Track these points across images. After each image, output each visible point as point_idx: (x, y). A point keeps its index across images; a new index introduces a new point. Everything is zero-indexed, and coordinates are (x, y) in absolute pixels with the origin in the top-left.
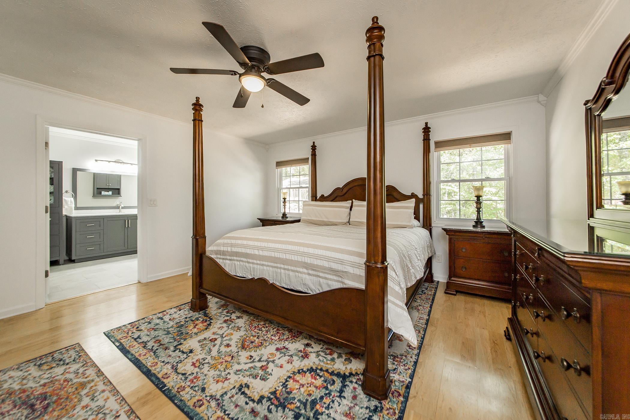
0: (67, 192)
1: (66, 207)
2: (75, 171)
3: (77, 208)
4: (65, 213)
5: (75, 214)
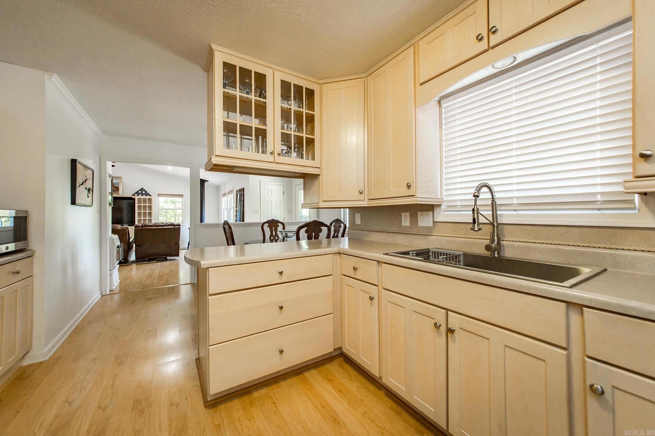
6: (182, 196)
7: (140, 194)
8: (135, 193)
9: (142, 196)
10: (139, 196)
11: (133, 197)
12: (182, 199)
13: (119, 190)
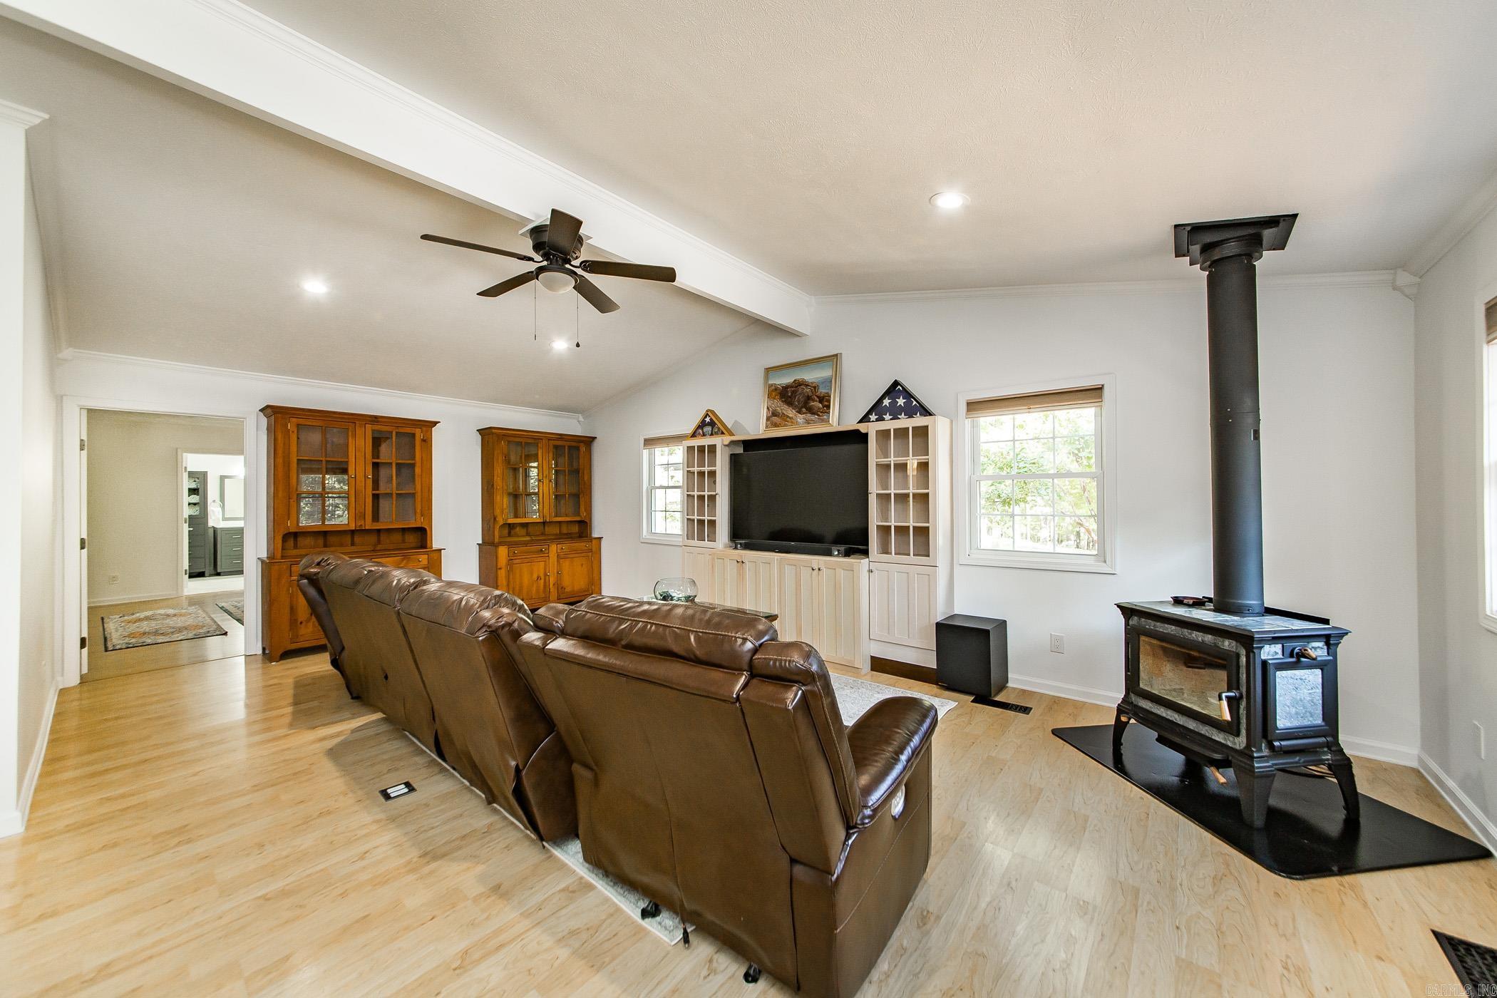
0: (214, 501)
1: (213, 518)
2: (223, 478)
3: (225, 519)
4: (211, 523)
5: (221, 525)
6: (1095, 392)
7: (886, 410)
8: (869, 412)
9: (895, 418)
10: (883, 420)
11: (863, 428)
12: (1099, 416)
13: (828, 407)
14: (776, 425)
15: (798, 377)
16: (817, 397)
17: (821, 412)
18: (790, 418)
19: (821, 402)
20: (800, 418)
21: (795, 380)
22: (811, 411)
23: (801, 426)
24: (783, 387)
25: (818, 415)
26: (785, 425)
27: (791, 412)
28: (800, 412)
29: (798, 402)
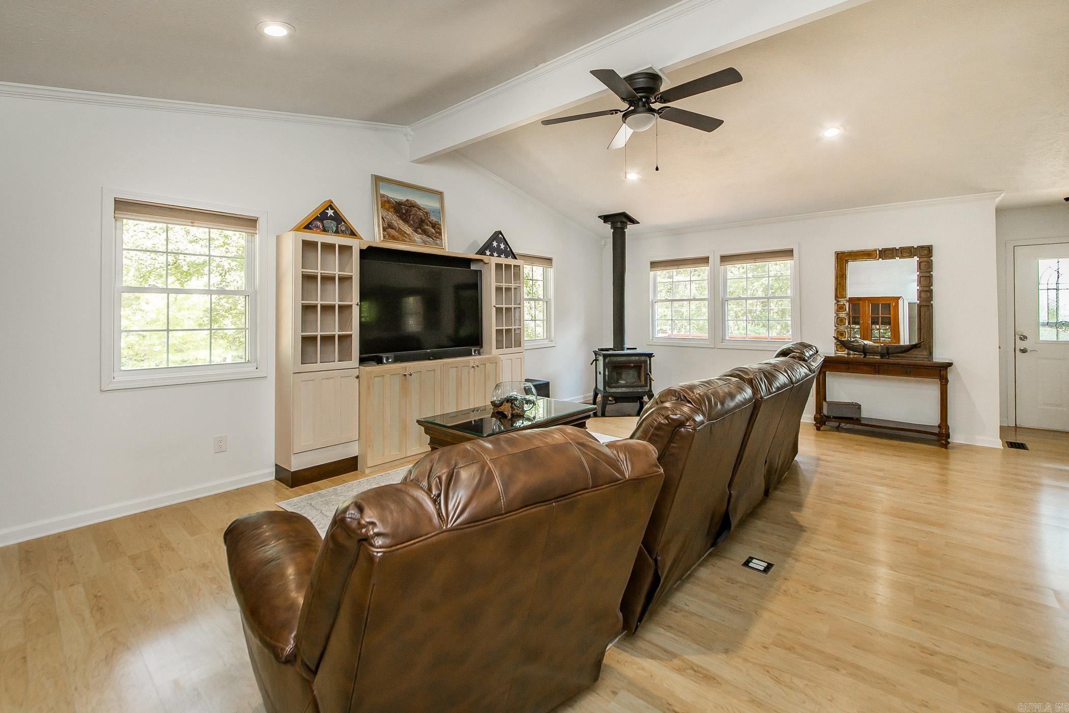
13: (440, 234)
14: (393, 238)
15: (410, 198)
16: (430, 222)
17: (435, 237)
18: (408, 235)
19: (433, 227)
20: (417, 237)
21: (407, 200)
22: (425, 232)
23: (417, 244)
24: (396, 202)
25: (432, 239)
26: (403, 240)
27: (408, 230)
28: (416, 232)
29: (414, 222)
